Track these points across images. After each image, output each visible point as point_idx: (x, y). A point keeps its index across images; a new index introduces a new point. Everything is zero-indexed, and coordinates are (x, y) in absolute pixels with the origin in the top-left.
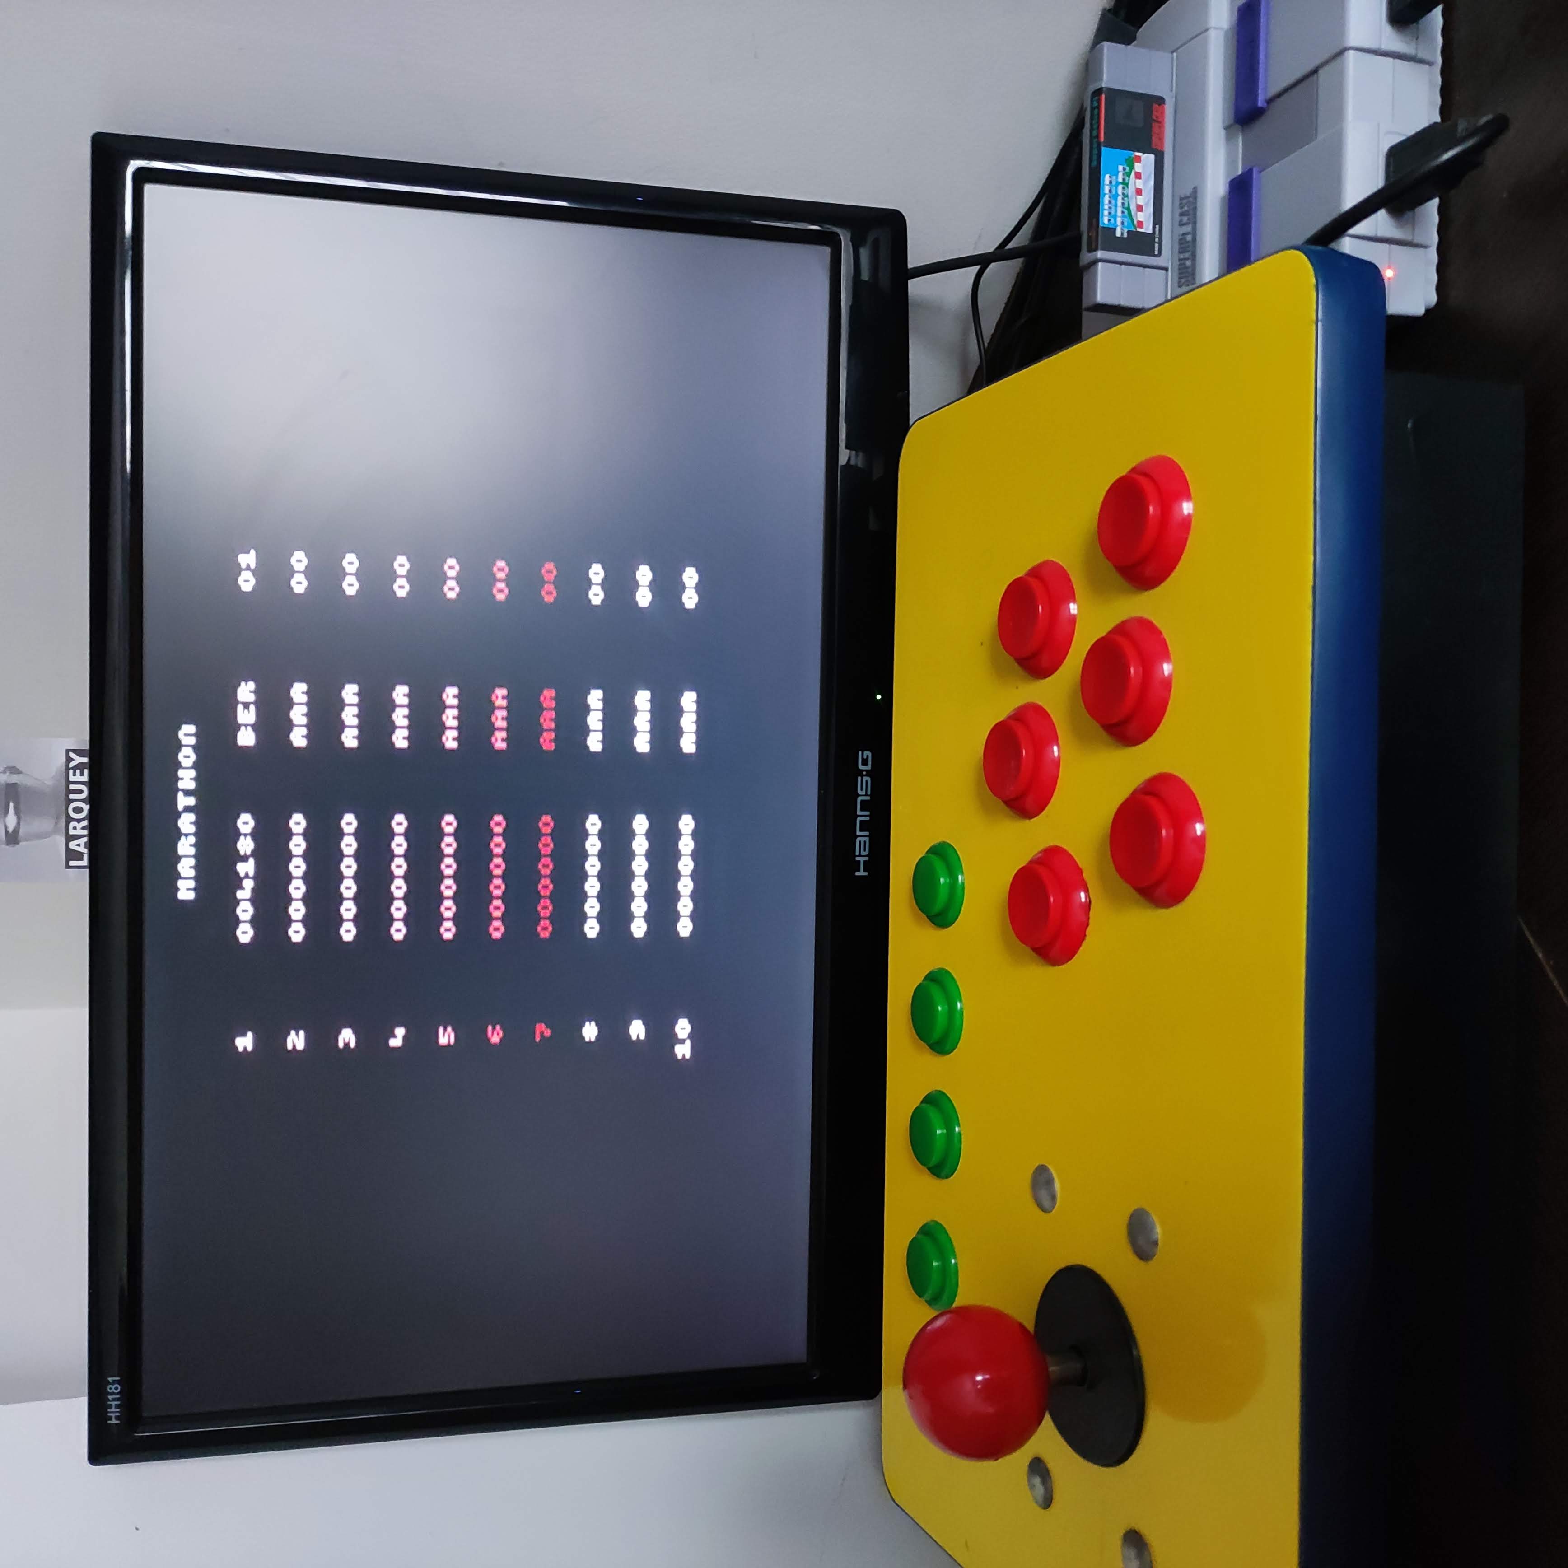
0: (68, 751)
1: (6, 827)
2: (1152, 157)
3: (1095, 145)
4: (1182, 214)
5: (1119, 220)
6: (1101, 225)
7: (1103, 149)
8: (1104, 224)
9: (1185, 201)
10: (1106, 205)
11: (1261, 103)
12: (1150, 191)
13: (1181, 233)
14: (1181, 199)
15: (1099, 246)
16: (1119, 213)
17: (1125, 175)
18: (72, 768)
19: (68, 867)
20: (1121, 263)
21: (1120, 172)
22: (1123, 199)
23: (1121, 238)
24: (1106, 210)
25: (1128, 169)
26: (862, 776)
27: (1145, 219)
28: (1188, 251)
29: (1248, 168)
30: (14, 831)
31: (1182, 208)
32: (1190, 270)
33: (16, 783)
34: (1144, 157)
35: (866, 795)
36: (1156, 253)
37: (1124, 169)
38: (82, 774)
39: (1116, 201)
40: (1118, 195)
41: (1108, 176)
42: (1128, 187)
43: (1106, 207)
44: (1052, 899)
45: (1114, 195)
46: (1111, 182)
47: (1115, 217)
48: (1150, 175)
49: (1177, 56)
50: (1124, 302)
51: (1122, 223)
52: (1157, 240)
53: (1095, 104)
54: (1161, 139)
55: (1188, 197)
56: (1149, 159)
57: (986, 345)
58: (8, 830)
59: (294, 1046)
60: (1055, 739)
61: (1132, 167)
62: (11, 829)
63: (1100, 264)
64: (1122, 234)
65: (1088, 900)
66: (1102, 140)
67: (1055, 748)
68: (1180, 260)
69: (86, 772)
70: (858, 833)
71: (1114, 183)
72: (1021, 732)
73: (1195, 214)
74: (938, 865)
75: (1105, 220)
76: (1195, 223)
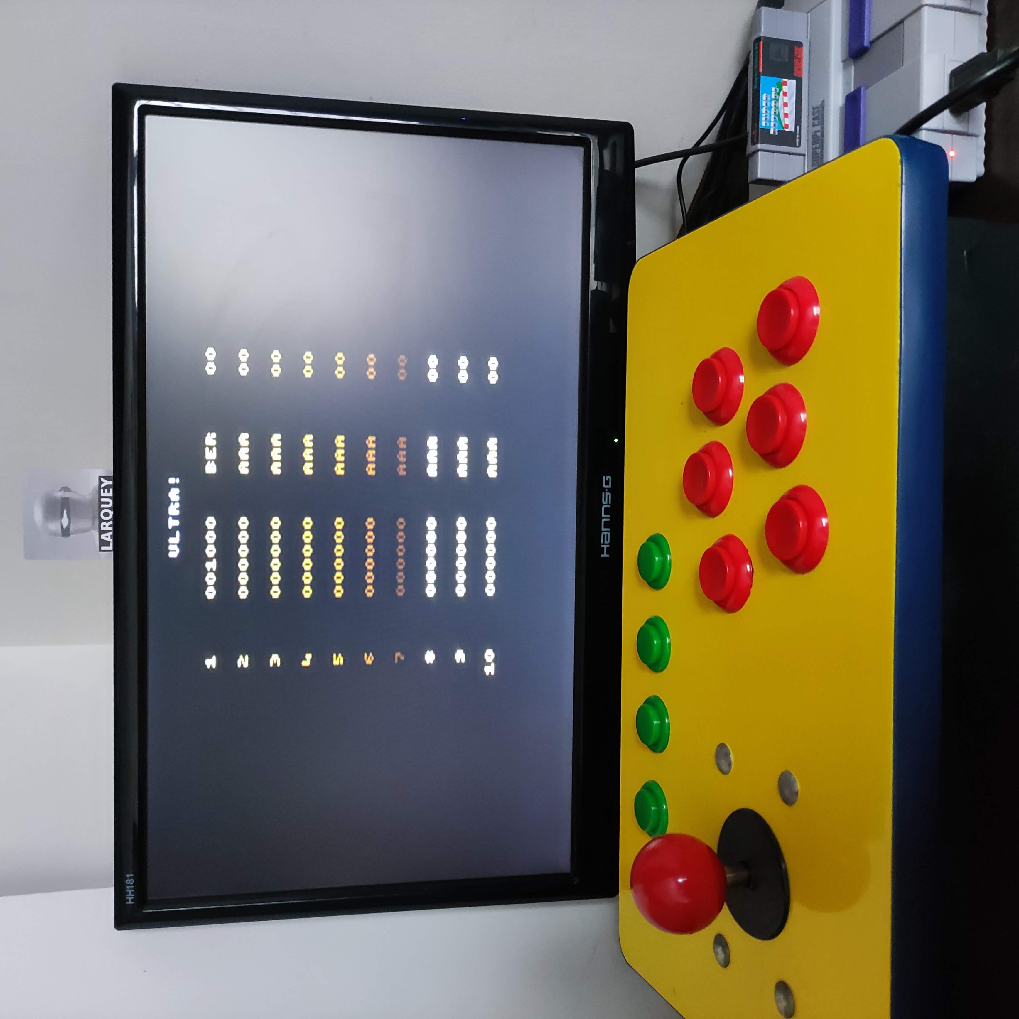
0: (100, 477)
1: (62, 526)
2: (794, 82)
3: (756, 75)
4: (814, 119)
5: (772, 124)
6: (760, 127)
7: (762, 77)
8: (762, 126)
9: (816, 110)
10: (764, 113)
11: (866, 44)
12: (794, 103)
13: (813, 131)
14: (814, 109)
15: (759, 141)
16: (772, 119)
17: (777, 94)
18: (102, 488)
19: (100, 550)
20: (774, 152)
21: (773, 91)
22: (775, 110)
23: (774, 135)
24: (764, 117)
25: (778, 90)
26: (605, 492)
27: (790, 123)
28: (818, 143)
29: (858, 86)
30: (67, 527)
31: (813, 115)
32: (819, 155)
33: (68, 498)
34: (789, 81)
35: (608, 504)
36: (797, 145)
37: (776, 90)
38: (109, 492)
39: (770, 110)
40: (772, 107)
41: (764, 95)
42: (778, 102)
43: (764, 115)
44: (728, 569)
45: (769, 107)
46: (767, 99)
47: (770, 121)
48: (792, 95)
49: (811, 14)
50: (776, 178)
51: (775, 125)
52: (798, 136)
53: (757, 48)
54: (800, 70)
55: (818, 108)
56: (792, 83)
57: (687, 210)
58: (63, 527)
59: (242, 665)
60: (730, 465)
61: (781, 89)
62: (65, 526)
63: (760, 152)
64: (774, 132)
65: (752, 569)
66: (761, 71)
67: (730, 471)
68: (813, 149)
69: (111, 490)
70: (603, 529)
71: (769, 99)
72: (707, 460)
73: (823, 118)
74: (653, 547)
75: (763, 124)
76: (823, 124)
